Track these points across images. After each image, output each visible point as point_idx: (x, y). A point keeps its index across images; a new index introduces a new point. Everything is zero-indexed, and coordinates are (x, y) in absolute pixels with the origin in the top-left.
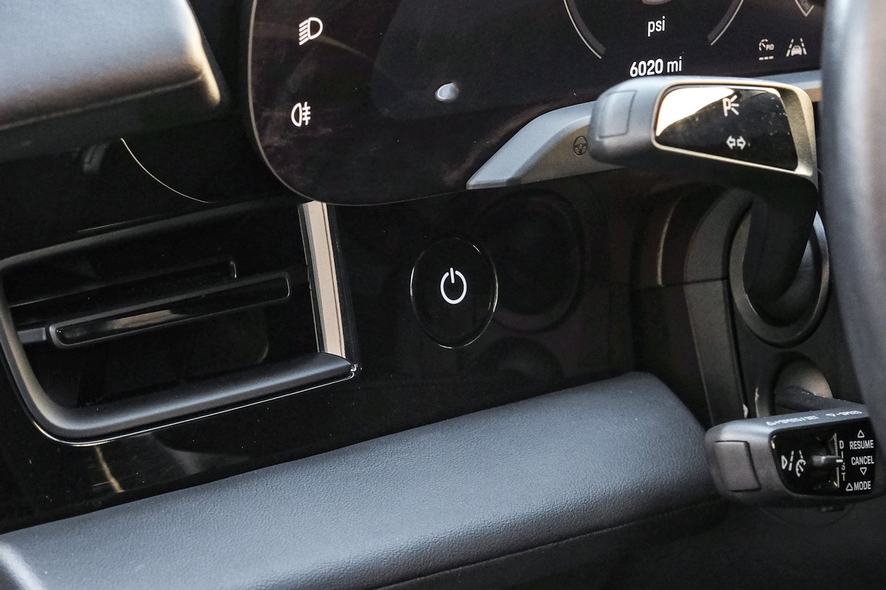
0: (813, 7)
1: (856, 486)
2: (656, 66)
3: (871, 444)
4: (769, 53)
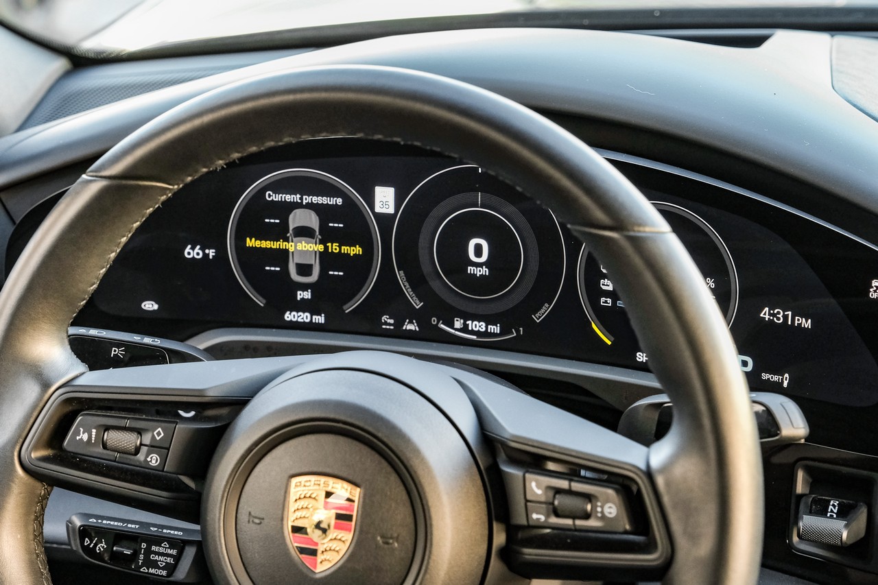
0: (422, 303)
1: (152, 571)
2: (304, 317)
3: (174, 552)
4: (390, 324)
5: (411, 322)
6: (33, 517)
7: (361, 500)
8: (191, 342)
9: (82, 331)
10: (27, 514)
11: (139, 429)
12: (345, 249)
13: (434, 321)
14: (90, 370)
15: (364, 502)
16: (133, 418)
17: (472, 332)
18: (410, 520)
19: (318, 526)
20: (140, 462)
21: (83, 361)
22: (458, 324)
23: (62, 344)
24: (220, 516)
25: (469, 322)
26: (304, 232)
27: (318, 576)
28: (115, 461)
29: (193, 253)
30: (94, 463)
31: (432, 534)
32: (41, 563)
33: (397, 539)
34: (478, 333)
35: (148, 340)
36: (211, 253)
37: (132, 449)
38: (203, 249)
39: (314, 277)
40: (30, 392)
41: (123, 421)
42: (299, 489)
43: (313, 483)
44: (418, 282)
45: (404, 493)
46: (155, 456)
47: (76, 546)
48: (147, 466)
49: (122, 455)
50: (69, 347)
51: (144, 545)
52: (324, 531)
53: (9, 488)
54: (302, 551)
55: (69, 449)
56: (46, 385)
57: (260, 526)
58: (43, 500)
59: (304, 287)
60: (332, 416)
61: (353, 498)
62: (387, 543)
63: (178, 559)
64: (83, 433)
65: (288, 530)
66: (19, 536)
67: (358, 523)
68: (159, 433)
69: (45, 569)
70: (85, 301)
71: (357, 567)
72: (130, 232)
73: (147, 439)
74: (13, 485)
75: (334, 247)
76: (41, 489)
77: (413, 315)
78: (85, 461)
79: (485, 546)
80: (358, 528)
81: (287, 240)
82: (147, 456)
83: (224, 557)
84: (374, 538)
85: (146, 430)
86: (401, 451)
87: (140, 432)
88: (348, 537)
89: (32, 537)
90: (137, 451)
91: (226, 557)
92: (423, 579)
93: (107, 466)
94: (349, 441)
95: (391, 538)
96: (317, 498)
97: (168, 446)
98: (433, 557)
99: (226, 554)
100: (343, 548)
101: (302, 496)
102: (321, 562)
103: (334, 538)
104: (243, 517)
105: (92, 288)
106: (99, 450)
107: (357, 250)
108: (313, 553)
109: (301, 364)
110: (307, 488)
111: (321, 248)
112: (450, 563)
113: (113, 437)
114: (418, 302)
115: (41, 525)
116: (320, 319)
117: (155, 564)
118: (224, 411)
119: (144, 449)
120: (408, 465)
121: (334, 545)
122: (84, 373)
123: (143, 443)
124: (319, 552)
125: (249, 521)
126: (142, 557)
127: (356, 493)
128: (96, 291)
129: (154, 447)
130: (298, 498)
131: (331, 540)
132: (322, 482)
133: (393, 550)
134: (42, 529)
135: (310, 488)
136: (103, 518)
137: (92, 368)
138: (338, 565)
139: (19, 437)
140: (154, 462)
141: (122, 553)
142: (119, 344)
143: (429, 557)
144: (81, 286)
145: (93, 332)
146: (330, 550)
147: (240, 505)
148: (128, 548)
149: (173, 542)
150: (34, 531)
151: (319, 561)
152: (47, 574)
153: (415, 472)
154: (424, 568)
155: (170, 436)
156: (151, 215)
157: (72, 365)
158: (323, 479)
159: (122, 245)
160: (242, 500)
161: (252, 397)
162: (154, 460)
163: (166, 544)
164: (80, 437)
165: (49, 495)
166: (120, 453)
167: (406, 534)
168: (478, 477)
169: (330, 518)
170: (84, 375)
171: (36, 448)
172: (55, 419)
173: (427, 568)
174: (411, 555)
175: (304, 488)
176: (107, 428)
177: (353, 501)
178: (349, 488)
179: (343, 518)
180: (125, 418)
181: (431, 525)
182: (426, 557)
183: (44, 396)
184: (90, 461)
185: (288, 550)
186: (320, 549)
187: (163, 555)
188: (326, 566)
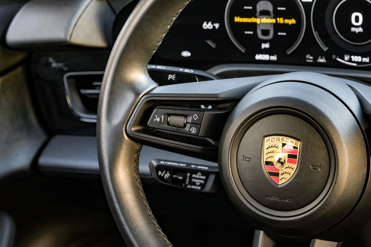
0: (328, 48)
1: (193, 187)
2: (266, 57)
3: (204, 177)
4: (311, 59)
5: (322, 58)
6: (133, 160)
7: (301, 148)
8: (210, 71)
9: (153, 67)
10: (130, 159)
11: (185, 115)
12: (287, 21)
13: (334, 57)
14: (159, 86)
15: (302, 148)
16: (182, 109)
17: (354, 62)
18: (326, 157)
19: (279, 161)
20: (186, 131)
21: (155, 81)
22: (347, 58)
23: (145, 73)
24: (228, 158)
25: (352, 57)
26: (265, 13)
27: (280, 186)
28: (174, 131)
29: (207, 26)
30: (163, 133)
31: (338, 164)
32: (138, 183)
33: (320, 167)
34: (357, 63)
35: (187, 71)
36: (217, 26)
37: (182, 125)
38: (212, 24)
39: (271, 36)
40: (130, 97)
41: (177, 111)
42: (269, 142)
43: (276, 139)
44: (325, 37)
45: (323, 143)
46: (194, 128)
47: (155, 175)
48: (190, 134)
49: (177, 128)
50: (148, 74)
51: (188, 174)
52: (282, 164)
53: (121, 146)
54: (271, 174)
55: (150, 126)
56: (137, 94)
57: (249, 162)
58: (138, 152)
59: (265, 42)
60: (285, 105)
61: (297, 147)
62: (315, 169)
63: (206, 181)
64: (157, 118)
65: (263, 164)
66: (127, 170)
67: (300, 159)
68: (195, 117)
69: (141, 186)
70: (155, 51)
71: (300, 181)
72: (177, 14)
73: (190, 120)
74: (123, 144)
75: (281, 20)
76: (137, 146)
77: (323, 54)
78: (159, 132)
79: (366, 170)
80: (300, 161)
81: (256, 17)
82: (190, 129)
83: (231, 178)
84: (309, 167)
85: (189, 115)
86: (321, 122)
87: (186, 116)
88: (295, 166)
89: (133, 170)
90: (185, 126)
91: (232, 178)
92: (334, 187)
93: (170, 134)
94: (295, 117)
95: (317, 166)
96: (278, 147)
97: (200, 123)
98: (339, 175)
99: (232, 177)
100: (292, 172)
101: (270, 146)
102: (281, 179)
103: (287, 167)
104: (240, 158)
105: (159, 44)
106: (166, 126)
107: (292, 21)
108: (277, 175)
109: (267, 80)
110: (273, 142)
111: (274, 21)
112: (348, 178)
113: (173, 120)
114: (325, 47)
115: (138, 164)
116: (274, 58)
117: (194, 184)
118: (228, 105)
119: (188, 125)
120: (325, 129)
121: (288, 170)
122: (156, 88)
123: (188, 122)
124: (280, 174)
125: (243, 160)
126: (188, 180)
127: (299, 144)
128: (161, 45)
129: (193, 124)
130: (268, 147)
131: (286, 168)
132: (280, 139)
133: (318, 172)
134: (138, 167)
135: (274, 142)
136: (167, 161)
137: (160, 85)
138: (290, 180)
139: (125, 120)
140: (193, 131)
141: (177, 179)
142: (172, 73)
143: (337, 176)
144: (154, 43)
145: (159, 67)
146: (286, 173)
147: (239, 152)
148: (181, 176)
149: (203, 173)
150: (134, 167)
151: (280, 179)
152: (142, 188)
153: (329, 133)
154: (334, 181)
155: (201, 118)
156: (188, 5)
157: (150, 83)
158: (281, 137)
159: (173, 21)
160: (239, 149)
161: (243, 97)
162: (194, 131)
163: (199, 174)
164: (156, 120)
165: (141, 149)
166: (176, 127)
167: (324, 164)
168: (361, 134)
169: (285, 157)
170: (156, 89)
171: (134, 125)
172: (143, 111)
173: (336, 180)
174: (327, 175)
175: (272, 142)
176: (169, 115)
177: (297, 148)
178: (295, 142)
179: (292, 156)
180: (178, 109)
181: (338, 159)
182: (336, 175)
183: (137, 99)
184: (161, 132)
185: (264, 173)
186: (281, 172)
187: (198, 179)
188: (284, 181)
